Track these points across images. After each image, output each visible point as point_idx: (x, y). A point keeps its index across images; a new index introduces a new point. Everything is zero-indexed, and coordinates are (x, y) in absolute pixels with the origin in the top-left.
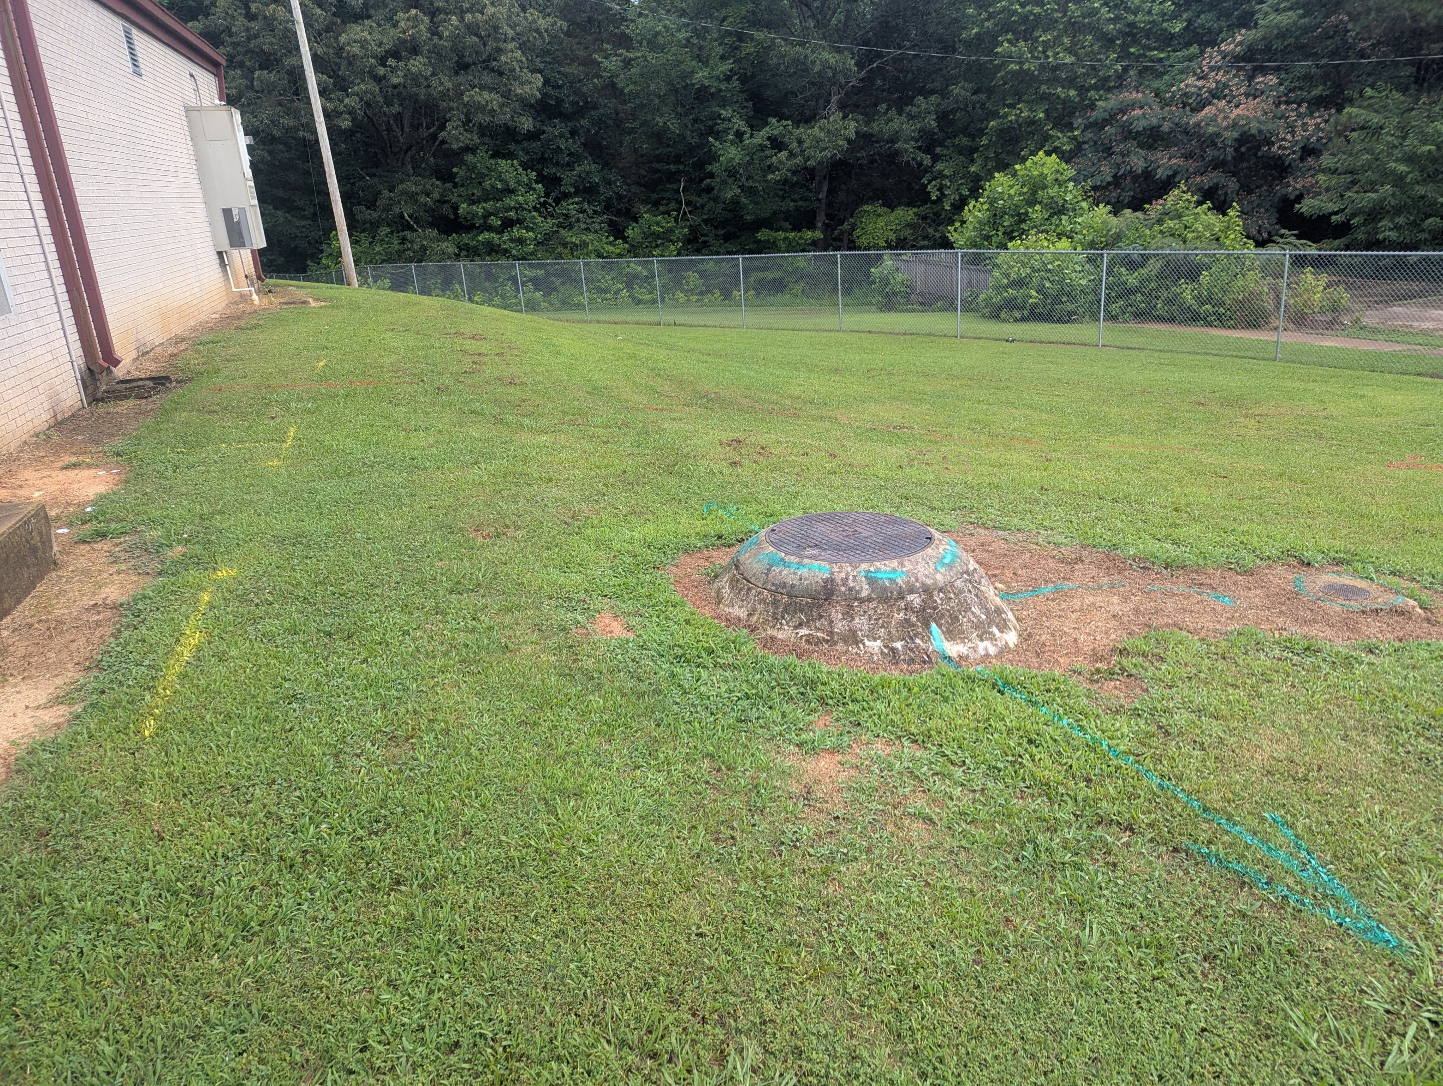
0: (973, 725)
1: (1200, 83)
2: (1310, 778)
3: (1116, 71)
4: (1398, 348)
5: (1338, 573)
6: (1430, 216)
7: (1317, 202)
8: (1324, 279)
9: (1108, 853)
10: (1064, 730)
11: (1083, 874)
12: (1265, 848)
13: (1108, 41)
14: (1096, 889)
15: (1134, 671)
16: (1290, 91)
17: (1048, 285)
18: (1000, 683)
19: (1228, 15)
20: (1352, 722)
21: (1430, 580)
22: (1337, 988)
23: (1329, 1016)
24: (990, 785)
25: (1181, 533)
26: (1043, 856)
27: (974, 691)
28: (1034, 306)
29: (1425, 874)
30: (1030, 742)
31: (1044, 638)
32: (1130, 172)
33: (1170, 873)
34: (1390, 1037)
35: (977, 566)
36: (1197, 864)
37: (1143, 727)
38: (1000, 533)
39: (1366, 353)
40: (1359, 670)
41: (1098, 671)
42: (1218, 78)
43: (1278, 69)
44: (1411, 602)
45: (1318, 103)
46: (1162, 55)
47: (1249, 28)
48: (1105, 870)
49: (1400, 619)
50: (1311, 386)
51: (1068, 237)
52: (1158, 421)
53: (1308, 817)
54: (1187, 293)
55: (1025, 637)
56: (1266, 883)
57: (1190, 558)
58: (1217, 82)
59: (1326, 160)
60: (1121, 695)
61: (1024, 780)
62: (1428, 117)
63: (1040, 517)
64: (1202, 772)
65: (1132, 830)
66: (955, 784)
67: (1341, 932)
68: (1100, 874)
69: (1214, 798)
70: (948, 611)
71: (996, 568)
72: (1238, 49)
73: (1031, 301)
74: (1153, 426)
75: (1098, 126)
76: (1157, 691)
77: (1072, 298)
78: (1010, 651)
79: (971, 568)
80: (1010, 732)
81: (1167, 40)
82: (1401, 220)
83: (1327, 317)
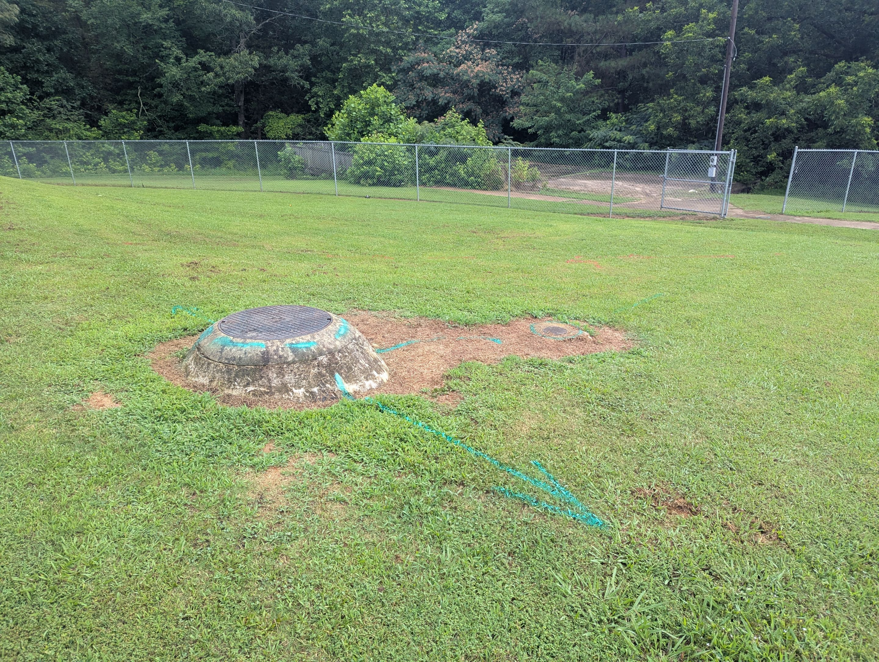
0: (366, 435)
1: (457, 51)
2: (551, 437)
3: (412, 39)
4: (565, 200)
5: (551, 321)
6: (573, 131)
7: (521, 121)
8: (528, 163)
9: (452, 501)
10: (420, 430)
11: (438, 518)
12: (533, 482)
13: (406, 21)
14: (447, 525)
15: (455, 388)
16: (503, 59)
17: (386, 164)
18: (380, 406)
19: (468, 13)
20: (567, 402)
21: (593, 320)
22: (578, 556)
23: (575, 573)
24: (379, 472)
25: (471, 305)
26: (415, 511)
27: (365, 413)
28: (380, 177)
29: (610, 481)
30: (401, 440)
31: (404, 374)
32: (425, 99)
33: (485, 506)
34: (605, 578)
35: (360, 334)
36: (499, 498)
37: (463, 421)
38: (372, 313)
39: (550, 203)
40: (567, 373)
41: (436, 390)
42: (467, 48)
43: (496, 46)
44: (586, 333)
45: (518, 67)
46: (436, 33)
47: (480, 21)
48: (450, 513)
49: (581, 343)
50: (527, 221)
51: (395, 136)
52: (454, 243)
53: (552, 459)
54: (461, 170)
55: (393, 375)
56: (536, 502)
57: (478, 320)
58: (466, 51)
59: (523, 98)
60: (449, 403)
61: (399, 465)
62: (568, 77)
63: (395, 301)
64: (497, 443)
65: (463, 484)
66: (358, 475)
67: (575, 523)
68: (448, 516)
69: (504, 457)
70: (345, 364)
71: (372, 334)
72: (475, 32)
73: (377, 173)
74: (451, 246)
75: (405, 71)
76: (469, 398)
77: (400, 172)
78: (385, 385)
79: (357, 336)
80: (389, 435)
81: (438, 24)
82: (560, 132)
83: (531, 184)
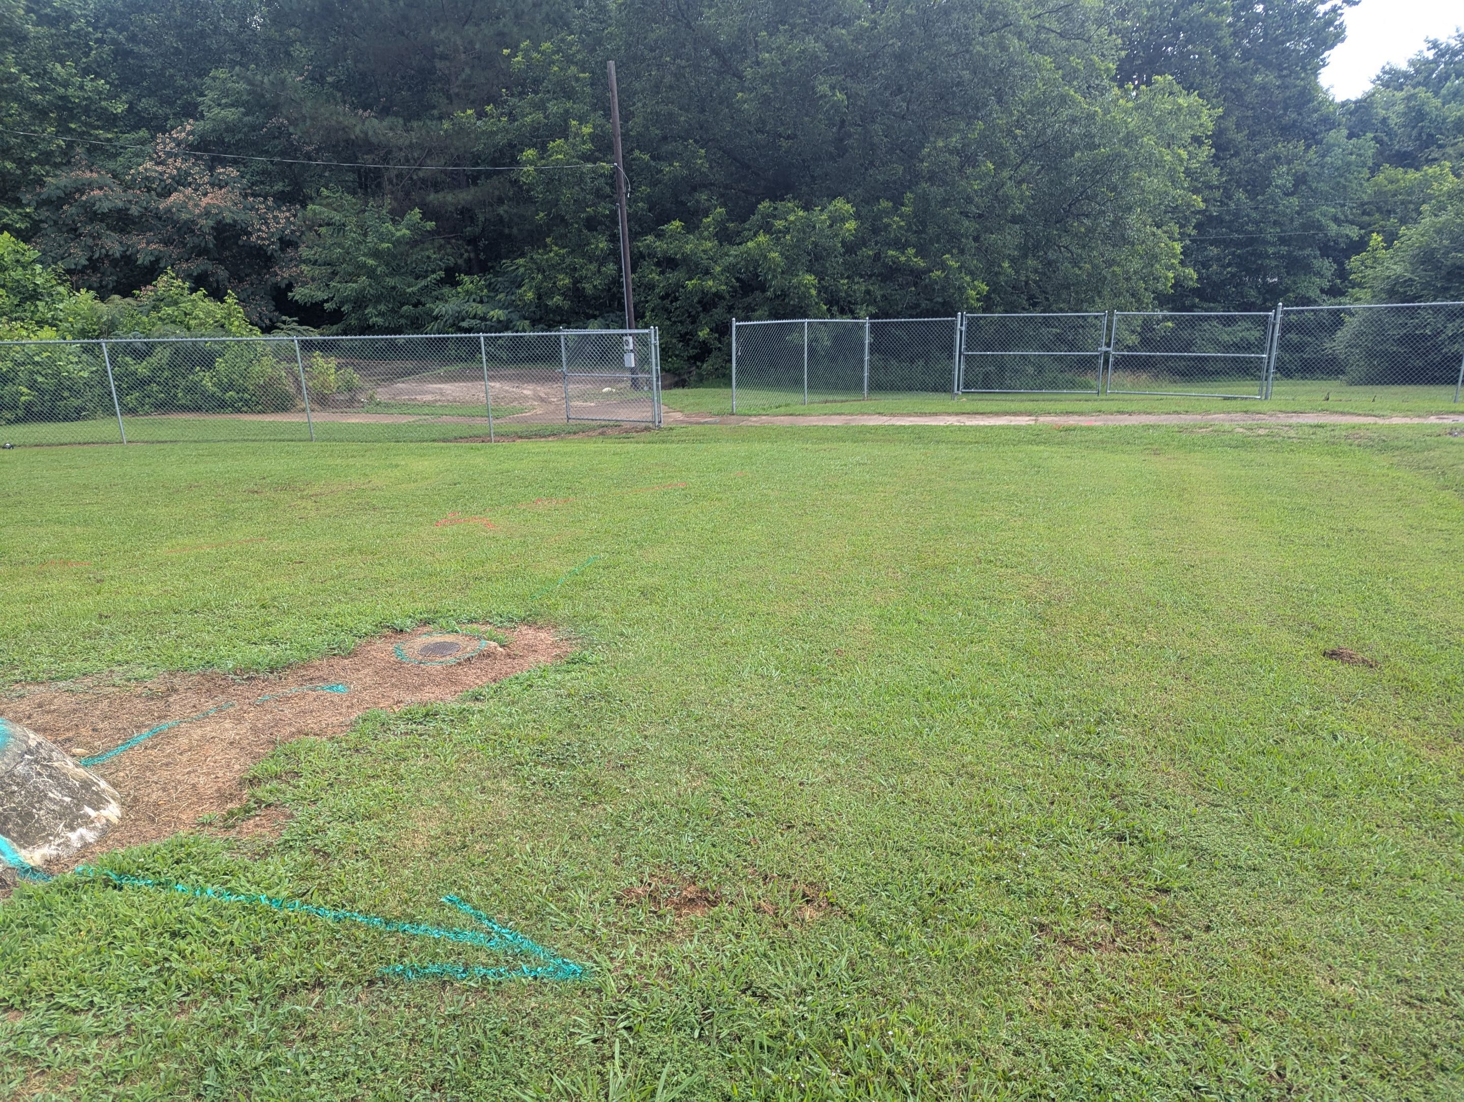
0: (91, 948)
1: (160, 168)
2: (468, 843)
3: (58, 146)
4: (411, 419)
5: (429, 633)
6: (403, 304)
7: (307, 291)
8: (333, 362)
9: (303, 1024)
10: (211, 903)
11: (282, 1068)
12: (452, 936)
13: (41, 114)
14: (303, 1078)
15: (272, 799)
16: (253, 184)
17: (40, 379)
18: (113, 876)
19: (171, 104)
20: (484, 773)
21: (500, 619)
22: (553, 1044)
23: (555, 1077)
24: (136, 1016)
25: (276, 630)
26: (230, 1073)
27: (80, 900)
28: (28, 406)
29: (580, 892)
30: (174, 935)
31: (154, 796)
32: (107, 255)
33: (372, 1012)
34: (603, 1065)
35: (40, 738)
36: (396, 987)
37: (299, 859)
38: (61, 684)
39: (388, 426)
40: (474, 720)
41: (231, 814)
42: (178, 164)
43: (235, 162)
44: (493, 644)
45: (283, 199)
46: (110, 136)
47: (196, 120)
48: (305, 1050)
49: (488, 661)
50: (351, 461)
51: (52, 325)
52: (216, 516)
53: (478, 883)
54: (206, 380)
55: (130, 804)
56: (464, 972)
57: (293, 655)
58: (178, 169)
59: (304, 252)
60: (265, 832)
61: (179, 987)
62: (379, 218)
63: (108, 651)
64: (372, 883)
65: (320, 984)
66: (86, 1038)
67: (538, 987)
68: (301, 1058)
69: (392, 906)
70: (14, 809)
71: (68, 730)
72: (191, 138)
73: (23, 398)
74: (212, 522)
75: (55, 204)
76: (301, 813)
77: (77, 393)
78: (115, 828)
79: (33, 743)
80: (143, 934)
81: (110, 121)
82: (382, 307)
83: (346, 396)
